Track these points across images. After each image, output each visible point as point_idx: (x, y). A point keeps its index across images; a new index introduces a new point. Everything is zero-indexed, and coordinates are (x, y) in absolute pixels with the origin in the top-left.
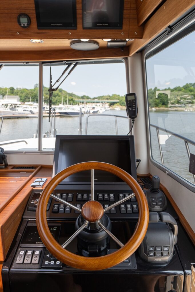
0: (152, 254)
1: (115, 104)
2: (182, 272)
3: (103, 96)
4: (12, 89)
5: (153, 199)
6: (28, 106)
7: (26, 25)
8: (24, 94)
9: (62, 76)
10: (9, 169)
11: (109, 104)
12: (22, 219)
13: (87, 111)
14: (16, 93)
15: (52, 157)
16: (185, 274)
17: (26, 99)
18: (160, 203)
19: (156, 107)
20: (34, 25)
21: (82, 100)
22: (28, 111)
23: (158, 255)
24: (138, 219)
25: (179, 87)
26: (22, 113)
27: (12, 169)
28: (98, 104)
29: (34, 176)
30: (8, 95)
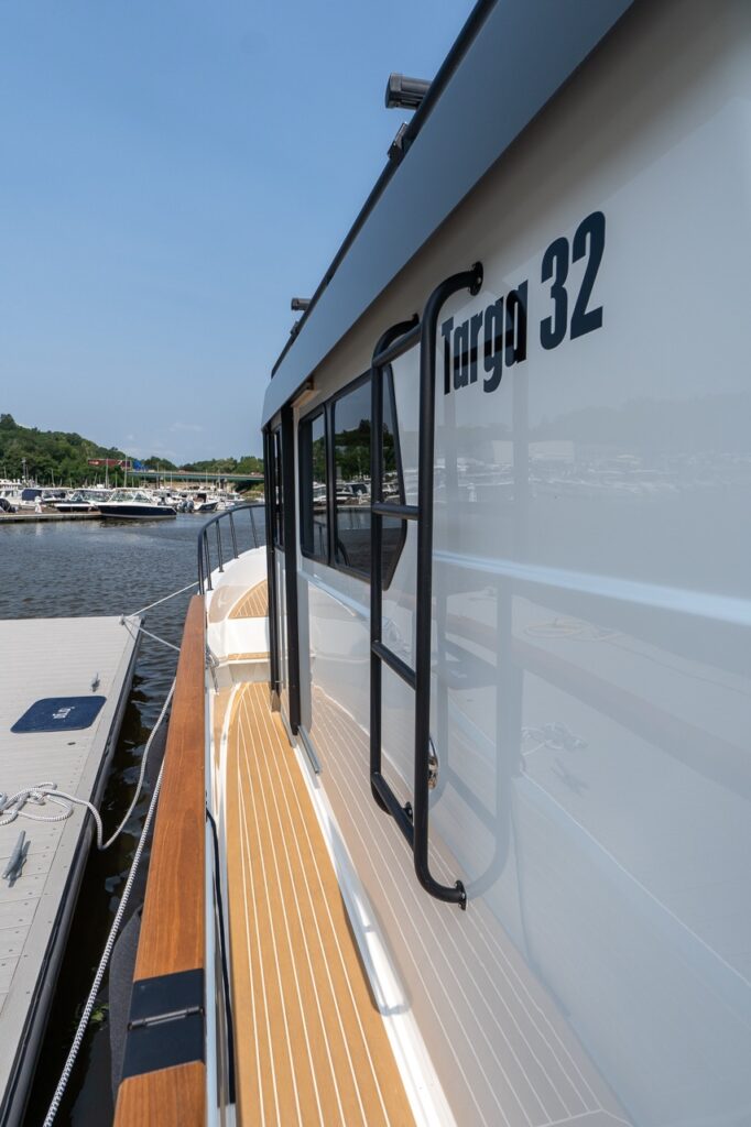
11: (233, 484)
13: (185, 505)
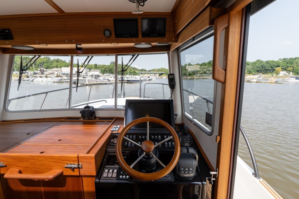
0: (183, 172)
1: (163, 74)
2: (200, 183)
3: (155, 69)
4: (96, 65)
5: (185, 139)
6: (106, 76)
7: (108, 36)
8: (103, 68)
9: (129, 62)
10: (97, 120)
11: (159, 74)
12: (106, 150)
13: (145, 79)
14: (98, 68)
15: (123, 112)
16: (202, 184)
17: (105, 71)
18: (189, 142)
19: (190, 76)
20: (113, 36)
21: (141, 72)
22: (106, 79)
23: (186, 172)
24: (174, 151)
25: (205, 63)
26: (103, 81)
27: (99, 119)
28: (152, 75)
29: (112, 124)
30: (93, 69)
